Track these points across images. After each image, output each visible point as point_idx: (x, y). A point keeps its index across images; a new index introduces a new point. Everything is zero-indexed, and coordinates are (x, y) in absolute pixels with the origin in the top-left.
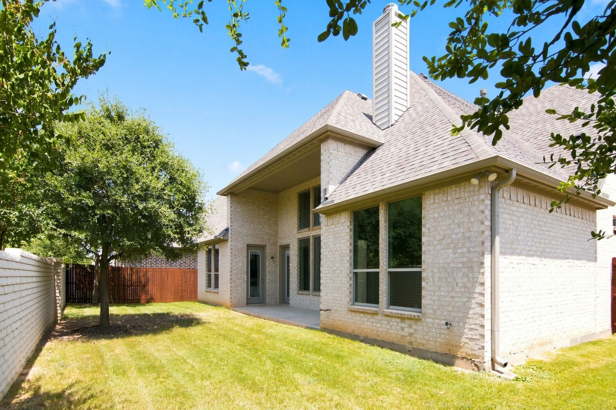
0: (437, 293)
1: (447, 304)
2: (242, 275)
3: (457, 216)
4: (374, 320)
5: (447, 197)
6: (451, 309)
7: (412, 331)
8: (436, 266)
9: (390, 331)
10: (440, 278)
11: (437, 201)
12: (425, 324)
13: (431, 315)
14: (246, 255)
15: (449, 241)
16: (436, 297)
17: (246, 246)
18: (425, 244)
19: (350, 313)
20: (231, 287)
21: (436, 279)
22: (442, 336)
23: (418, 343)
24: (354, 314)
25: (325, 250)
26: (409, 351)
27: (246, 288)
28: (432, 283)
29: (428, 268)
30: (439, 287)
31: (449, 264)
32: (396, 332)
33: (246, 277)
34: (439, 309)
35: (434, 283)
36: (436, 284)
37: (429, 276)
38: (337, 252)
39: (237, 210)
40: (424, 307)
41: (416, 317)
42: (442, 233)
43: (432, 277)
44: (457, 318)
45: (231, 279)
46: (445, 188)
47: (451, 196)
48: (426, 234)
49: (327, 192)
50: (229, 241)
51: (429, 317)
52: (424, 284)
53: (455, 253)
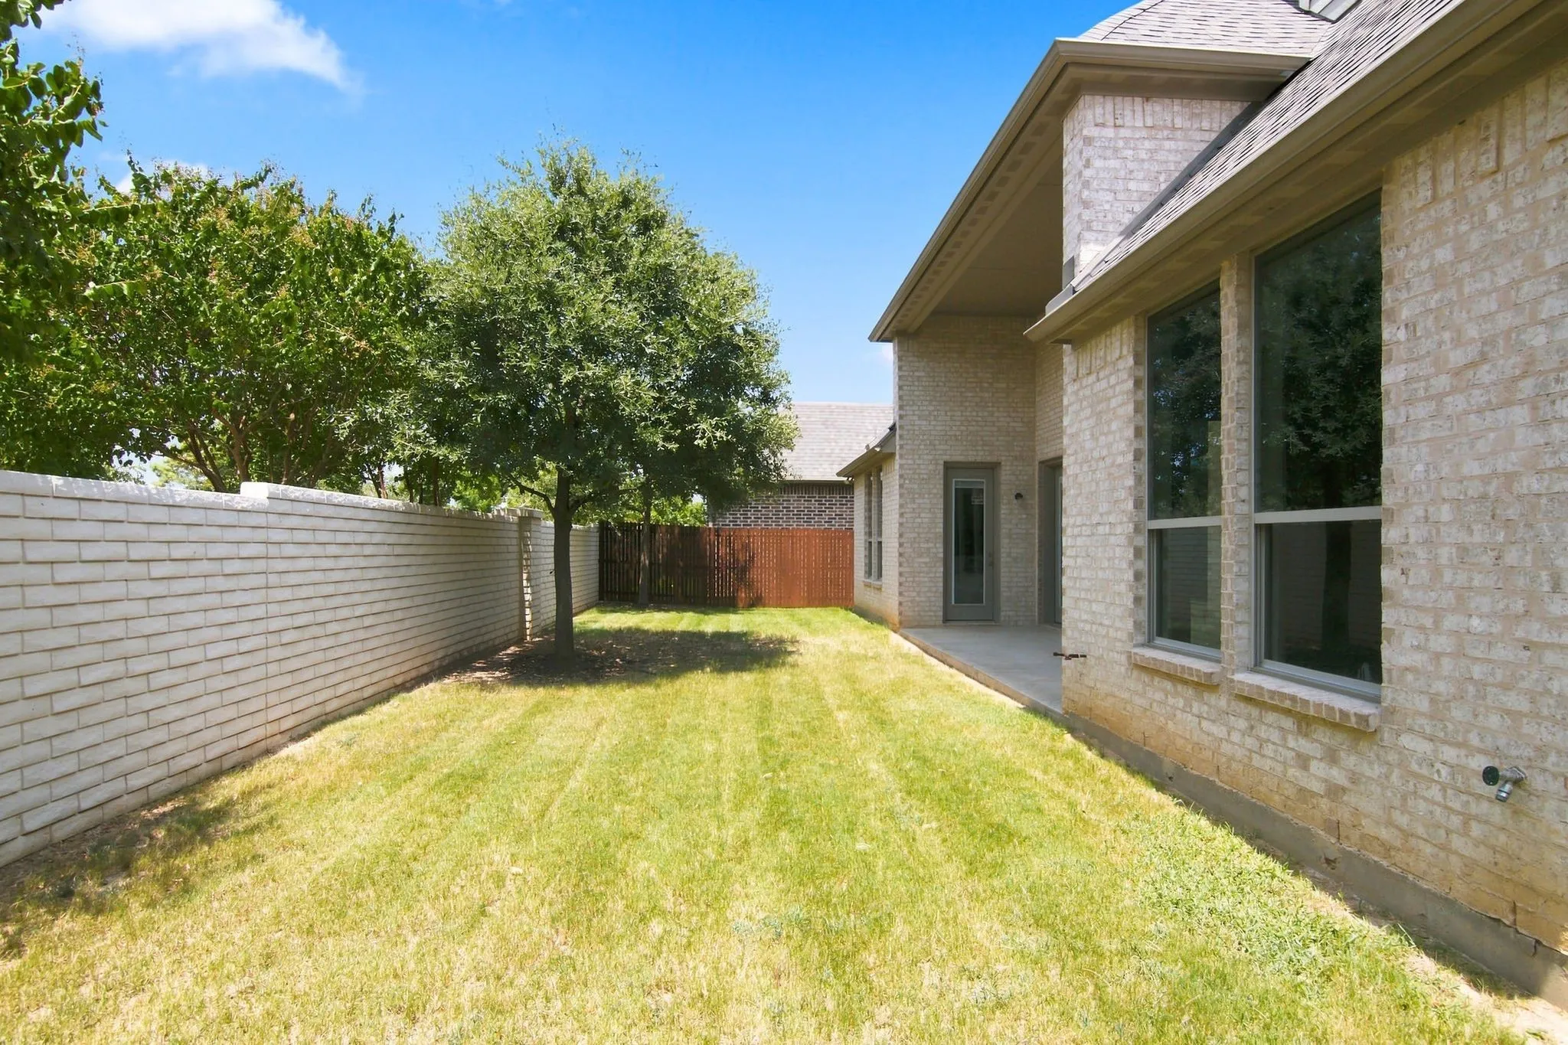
0: (1451, 622)
1: (1499, 675)
2: (931, 545)
3: (1553, 231)
4: (1206, 708)
5: (1499, 150)
6: (1524, 706)
7: (1338, 776)
8: (1445, 493)
9: (1257, 761)
10: (1463, 550)
11: (1447, 186)
12: (1392, 757)
13: (1423, 721)
14: (941, 492)
15: (1511, 364)
16: (1443, 639)
17: (941, 468)
18: (1392, 396)
19: (1135, 673)
20: (901, 574)
21: (1445, 554)
22: (1476, 829)
23: (1363, 837)
24: (1146, 678)
25: (1072, 458)
26: (1328, 861)
27: (941, 580)
28: (1425, 574)
29: (1407, 504)
30: (1462, 595)
31: (1510, 478)
32: (1279, 768)
33: (941, 550)
34: (1461, 697)
35: (1436, 573)
36: (1448, 576)
37: (1412, 540)
38: (1101, 464)
39: (917, 374)
40: (1390, 681)
41: (1353, 719)
42: (1472, 332)
43: (1427, 542)
44: (1553, 758)
45: (901, 555)
46: (1491, 114)
47: (1524, 140)
48: (1399, 352)
49: (1076, 270)
50: (897, 457)
51: (1410, 730)
52: (1388, 576)
53: (1545, 423)
